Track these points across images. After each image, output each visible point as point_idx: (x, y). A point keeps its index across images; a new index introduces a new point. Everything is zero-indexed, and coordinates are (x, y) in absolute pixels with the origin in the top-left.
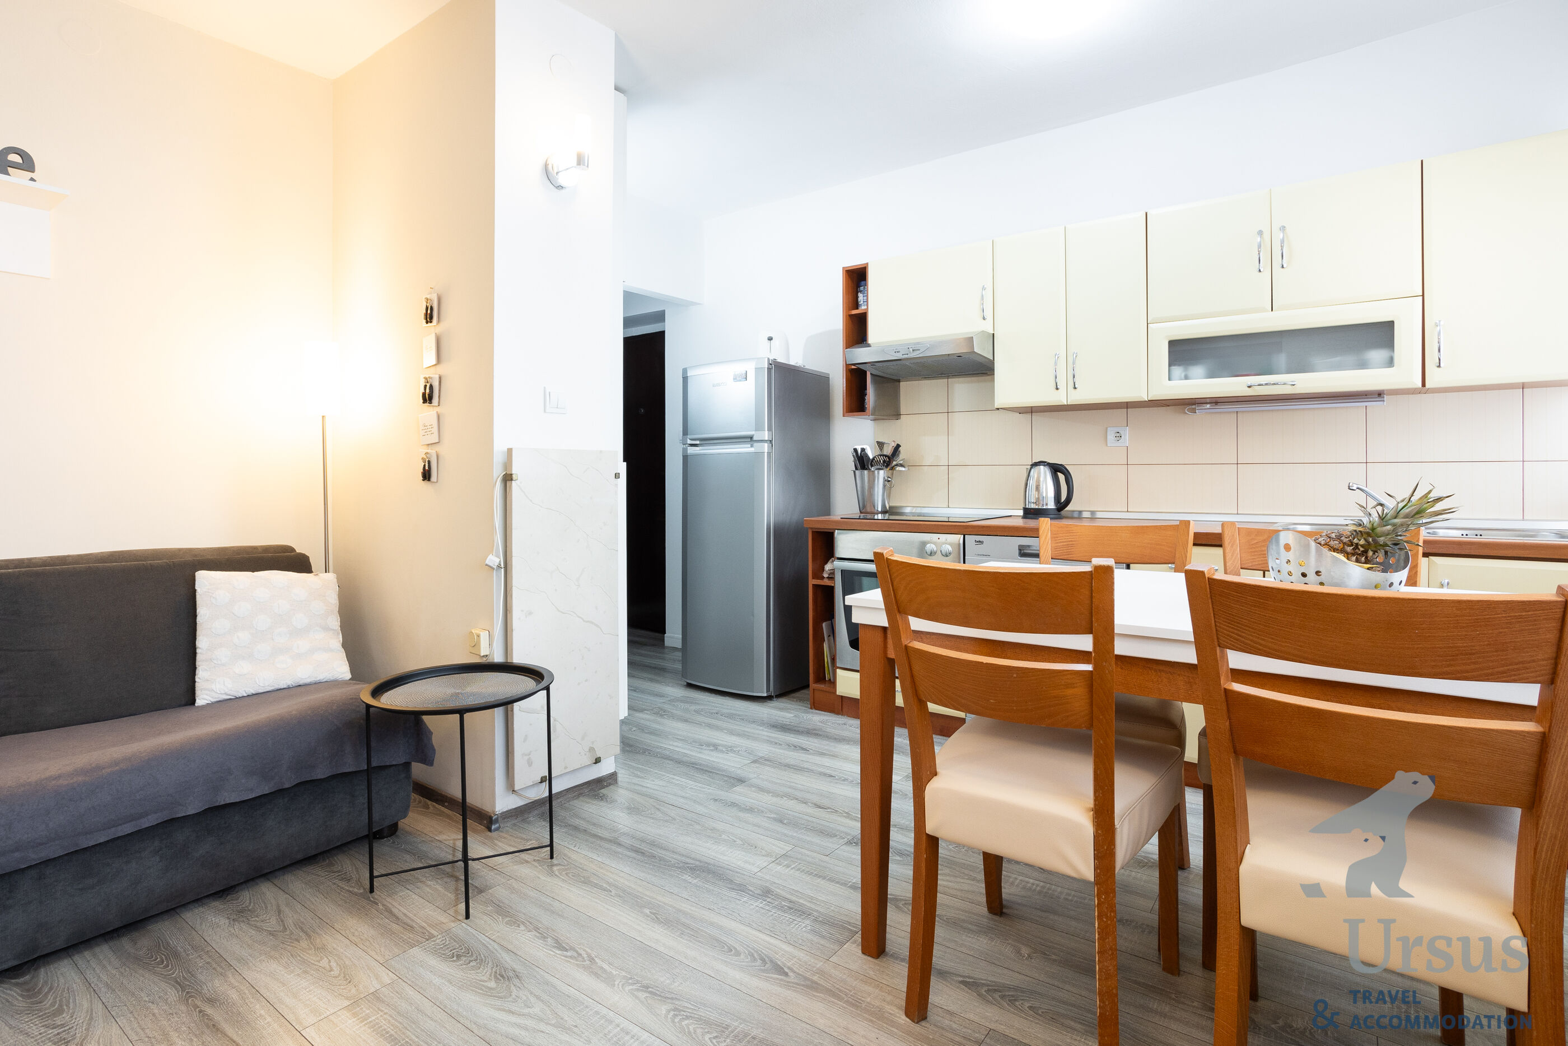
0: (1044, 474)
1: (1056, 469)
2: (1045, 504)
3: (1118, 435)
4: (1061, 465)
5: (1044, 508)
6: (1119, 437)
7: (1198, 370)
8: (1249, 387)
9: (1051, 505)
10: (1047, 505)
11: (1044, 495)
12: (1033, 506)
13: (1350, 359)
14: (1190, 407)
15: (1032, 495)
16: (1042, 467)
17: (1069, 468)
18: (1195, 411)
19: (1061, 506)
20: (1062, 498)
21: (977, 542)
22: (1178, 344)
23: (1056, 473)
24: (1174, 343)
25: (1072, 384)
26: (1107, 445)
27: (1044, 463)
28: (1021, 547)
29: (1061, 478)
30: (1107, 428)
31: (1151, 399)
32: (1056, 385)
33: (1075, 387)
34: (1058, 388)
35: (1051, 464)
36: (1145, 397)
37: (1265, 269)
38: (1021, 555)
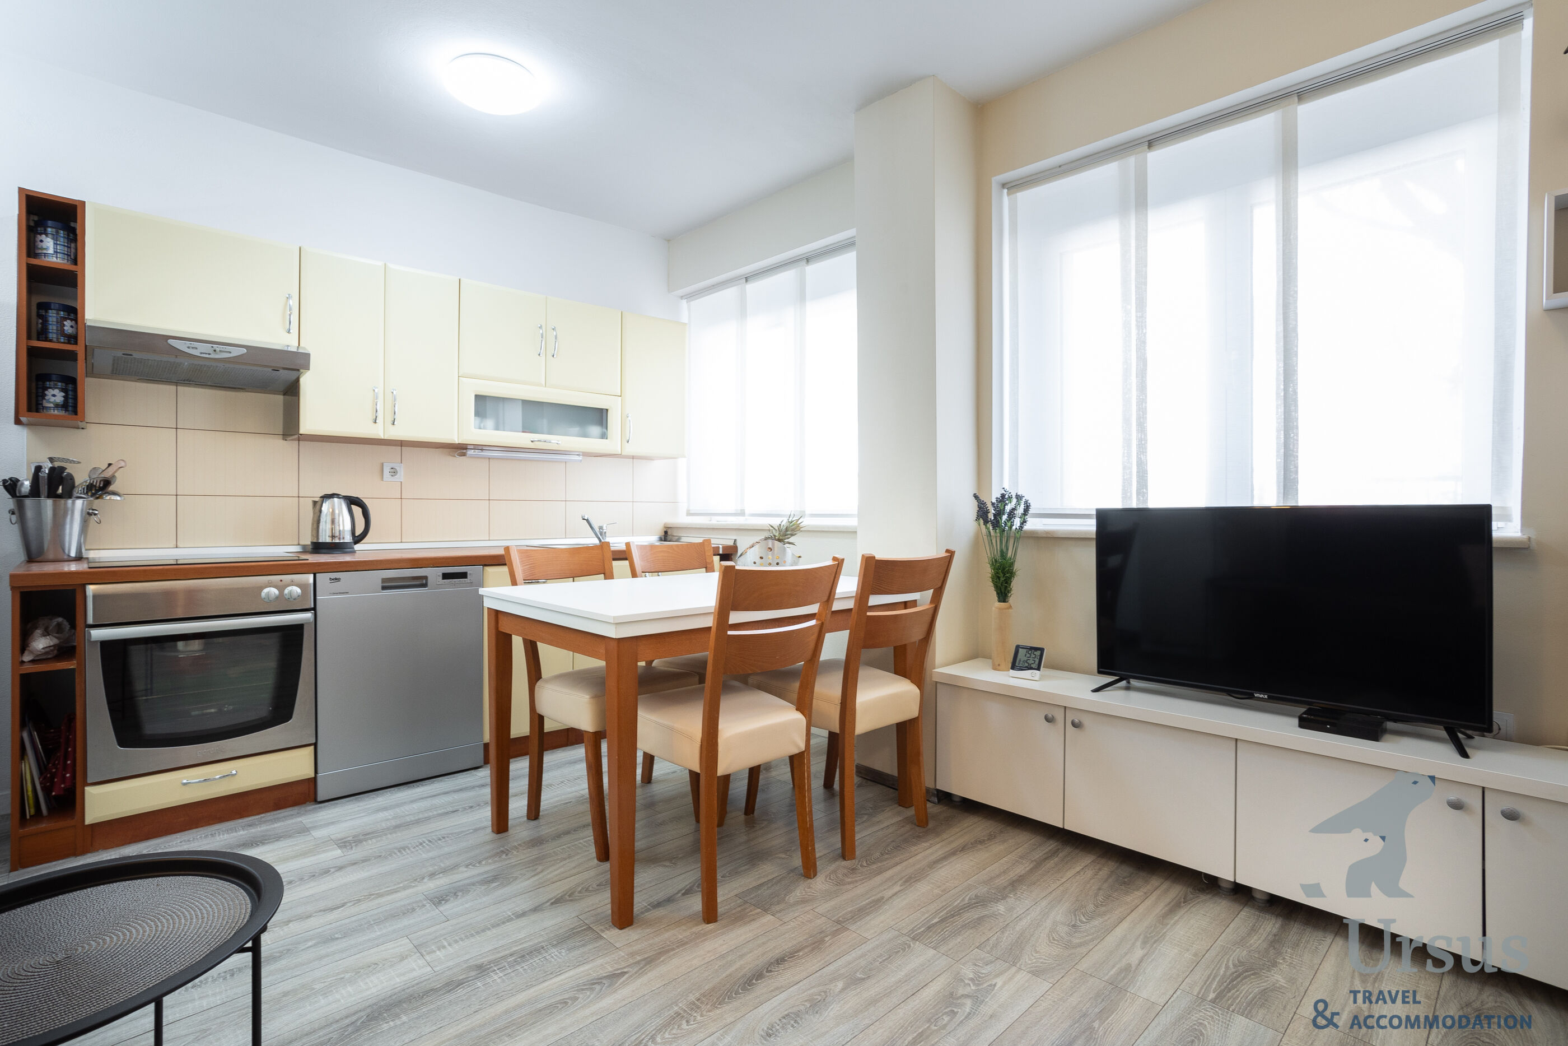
0: (340, 507)
1: (352, 501)
2: (342, 537)
3: (392, 470)
4: (357, 498)
5: (341, 541)
6: (394, 472)
7: (490, 423)
8: (532, 441)
9: (348, 539)
10: (343, 538)
11: (341, 529)
12: (328, 540)
13: (576, 430)
14: (462, 451)
15: (325, 528)
16: (336, 499)
17: (365, 501)
18: (464, 455)
19: (358, 539)
20: (359, 531)
21: (333, 579)
22: (480, 399)
23: (352, 506)
24: (478, 397)
25: (391, 420)
26: (383, 480)
27: (337, 496)
28: (384, 580)
29: (357, 510)
30: (382, 464)
31: (460, 442)
32: (375, 417)
33: (393, 424)
34: (377, 421)
35: (344, 496)
36: (456, 440)
37: (543, 355)
38: (384, 588)
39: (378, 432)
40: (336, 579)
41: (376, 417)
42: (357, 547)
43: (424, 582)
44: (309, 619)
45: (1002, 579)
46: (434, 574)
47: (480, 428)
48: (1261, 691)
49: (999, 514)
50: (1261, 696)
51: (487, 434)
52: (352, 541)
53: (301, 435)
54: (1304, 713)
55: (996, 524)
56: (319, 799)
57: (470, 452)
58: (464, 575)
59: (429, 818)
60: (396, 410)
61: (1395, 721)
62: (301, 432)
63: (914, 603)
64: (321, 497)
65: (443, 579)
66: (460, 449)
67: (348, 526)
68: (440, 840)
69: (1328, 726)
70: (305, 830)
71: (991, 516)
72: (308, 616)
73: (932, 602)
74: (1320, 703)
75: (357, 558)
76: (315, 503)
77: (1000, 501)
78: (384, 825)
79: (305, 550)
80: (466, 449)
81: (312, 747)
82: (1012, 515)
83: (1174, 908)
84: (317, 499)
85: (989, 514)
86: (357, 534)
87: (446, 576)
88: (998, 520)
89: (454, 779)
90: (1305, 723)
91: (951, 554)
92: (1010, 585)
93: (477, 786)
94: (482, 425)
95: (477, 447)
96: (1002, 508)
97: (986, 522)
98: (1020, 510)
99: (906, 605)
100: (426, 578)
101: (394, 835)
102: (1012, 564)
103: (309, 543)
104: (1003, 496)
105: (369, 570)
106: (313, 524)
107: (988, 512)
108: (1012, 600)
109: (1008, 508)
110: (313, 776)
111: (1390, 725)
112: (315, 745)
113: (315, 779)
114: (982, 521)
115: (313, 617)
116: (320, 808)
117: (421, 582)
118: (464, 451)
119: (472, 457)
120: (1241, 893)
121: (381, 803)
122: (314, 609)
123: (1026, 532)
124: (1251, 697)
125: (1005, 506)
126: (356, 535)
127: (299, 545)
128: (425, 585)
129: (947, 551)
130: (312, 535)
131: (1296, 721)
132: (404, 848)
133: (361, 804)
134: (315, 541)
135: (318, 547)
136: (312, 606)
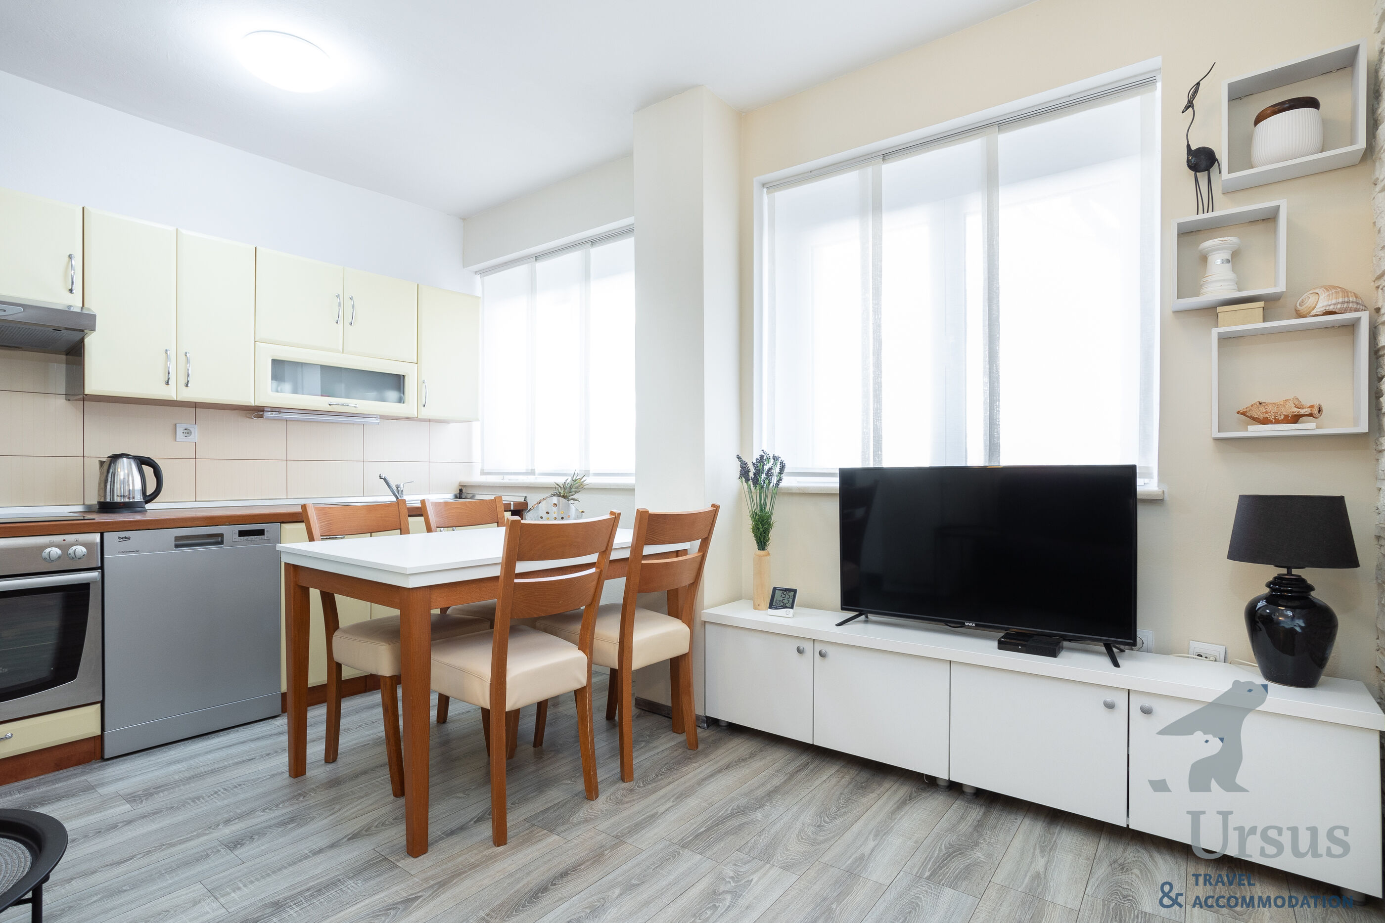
0: (130, 467)
1: (142, 461)
2: (131, 496)
3: (186, 431)
4: (148, 458)
5: (131, 501)
6: (188, 432)
7: (287, 386)
8: (330, 405)
9: (138, 498)
10: (134, 498)
11: (131, 488)
12: (117, 499)
13: (373, 394)
14: (259, 413)
16: (125, 460)
17: (159, 462)
18: (261, 417)
19: (149, 499)
20: (150, 490)
21: (121, 538)
22: (276, 363)
23: (143, 466)
24: (274, 362)
25: (184, 381)
26: (176, 441)
27: (127, 456)
28: (177, 538)
29: (148, 471)
30: (176, 424)
31: (256, 405)
32: (167, 380)
33: (187, 385)
34: (169, 383)
35: (134, 456)
36: (252, 403)
37: (340, 322)
38: (177, 546)
39: (170, 393)
40: (125, 538)
41: (169, 379)
42: (148, 506)
43: (220, 540)
44: (96, 578)
45: (761, 530)
46: (230, 532)
47: (277, 391)
48: (970, 620)
49: (758, 473)
50: (971, 624)
51: (285, 397)
52: (142, 500)
53: (86, 395)
54: (1002, 637)
55: (756, 481)
56: (106, 757)
57: (267, 414)
58: (261, 532)
59: (225, 767)
60: (190, 373)
61: (1070, 641)
62: (86, 392)
63: (685, 552)
64: (108, 457)
65: (240, 535)
66: (257, 411)
67: (138, 485)
68: (236, 787)
69: (1020, 647)
70: (90, 788)
71: (751, 475)
72: (95, 574)
73: (699, 551)
74: (1015, 629)
75: (148, 516)
76: (102, 463)
77: (759, 462)
78: (176, 777)
79: (89, 509)
80: (263, 411)
81: (99, 705)
82: (769, 473)
83: (903, 804)
84: (104, 459)
85: (750, 473)
86: (148, 493)
87: (242, 533)
88: (758, 479)
89: (251, 728)
90: (1003, 645)
91: (716, 508)
92: (768, 535)
93: (274, 735)
94: (279, 389)
95: (274, 410)
96: (761, 468)
97: (747, 480)
98: (777, 470)
99: (677, 553)
100: (222, 535)
101: (188, 786)
102: (769, 517)
103: (96, 503)
104: (762, 457)
105: (161, 529)
106: (100, 484)
107: (749, 471)
108: (770, 547)
109: (766, 468)
110: (100, 734)
111: (1066, 644)
112: (102, 703)
113: (102, 736)
114: (744, 479)
115: (100, 575)
116: (106, 765)
117: (217, 539)
118: (261, 413)
119: (269, 419)
120: (955, 788)
121: (173, 756)
122: (102, 568)
123: (781, 489)
124: (962, 625)
125: (763, 466)
126: (147, 495)
127: (84, 504)
128: (221, 543)
129: (713, 505)
130: (99, 495)
131: (996, 644)
132: (198, 798)
133: (152, 758)
134: (102, 500)
135: (106, 507)
136: (99, 565)
